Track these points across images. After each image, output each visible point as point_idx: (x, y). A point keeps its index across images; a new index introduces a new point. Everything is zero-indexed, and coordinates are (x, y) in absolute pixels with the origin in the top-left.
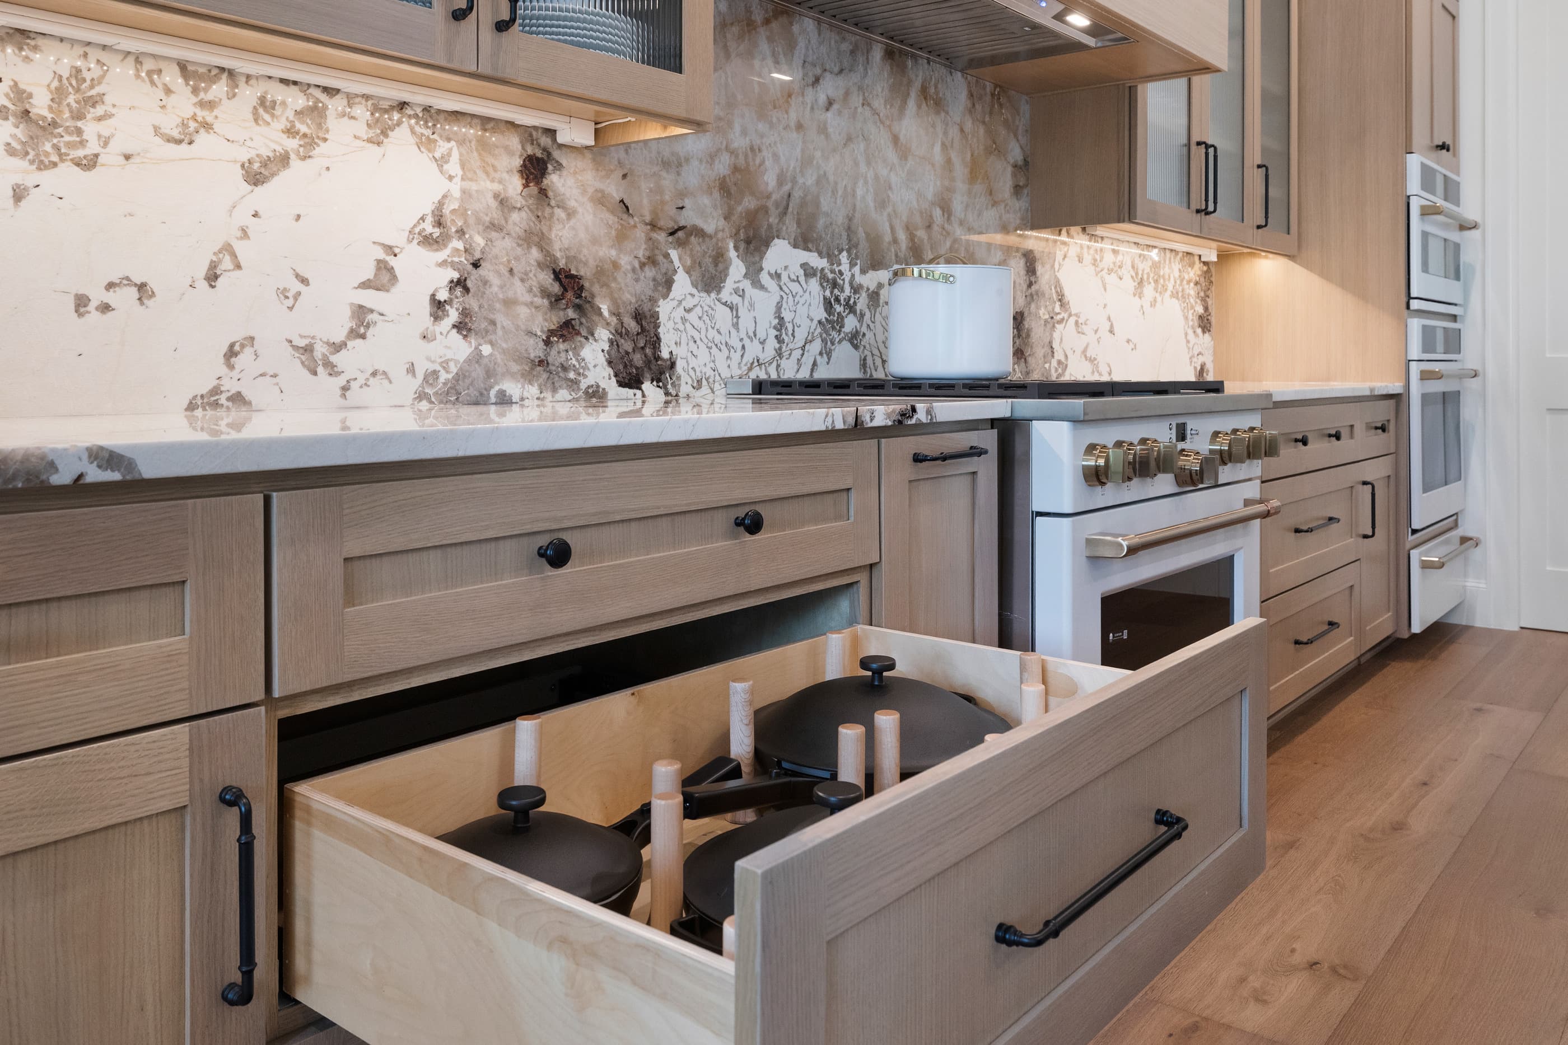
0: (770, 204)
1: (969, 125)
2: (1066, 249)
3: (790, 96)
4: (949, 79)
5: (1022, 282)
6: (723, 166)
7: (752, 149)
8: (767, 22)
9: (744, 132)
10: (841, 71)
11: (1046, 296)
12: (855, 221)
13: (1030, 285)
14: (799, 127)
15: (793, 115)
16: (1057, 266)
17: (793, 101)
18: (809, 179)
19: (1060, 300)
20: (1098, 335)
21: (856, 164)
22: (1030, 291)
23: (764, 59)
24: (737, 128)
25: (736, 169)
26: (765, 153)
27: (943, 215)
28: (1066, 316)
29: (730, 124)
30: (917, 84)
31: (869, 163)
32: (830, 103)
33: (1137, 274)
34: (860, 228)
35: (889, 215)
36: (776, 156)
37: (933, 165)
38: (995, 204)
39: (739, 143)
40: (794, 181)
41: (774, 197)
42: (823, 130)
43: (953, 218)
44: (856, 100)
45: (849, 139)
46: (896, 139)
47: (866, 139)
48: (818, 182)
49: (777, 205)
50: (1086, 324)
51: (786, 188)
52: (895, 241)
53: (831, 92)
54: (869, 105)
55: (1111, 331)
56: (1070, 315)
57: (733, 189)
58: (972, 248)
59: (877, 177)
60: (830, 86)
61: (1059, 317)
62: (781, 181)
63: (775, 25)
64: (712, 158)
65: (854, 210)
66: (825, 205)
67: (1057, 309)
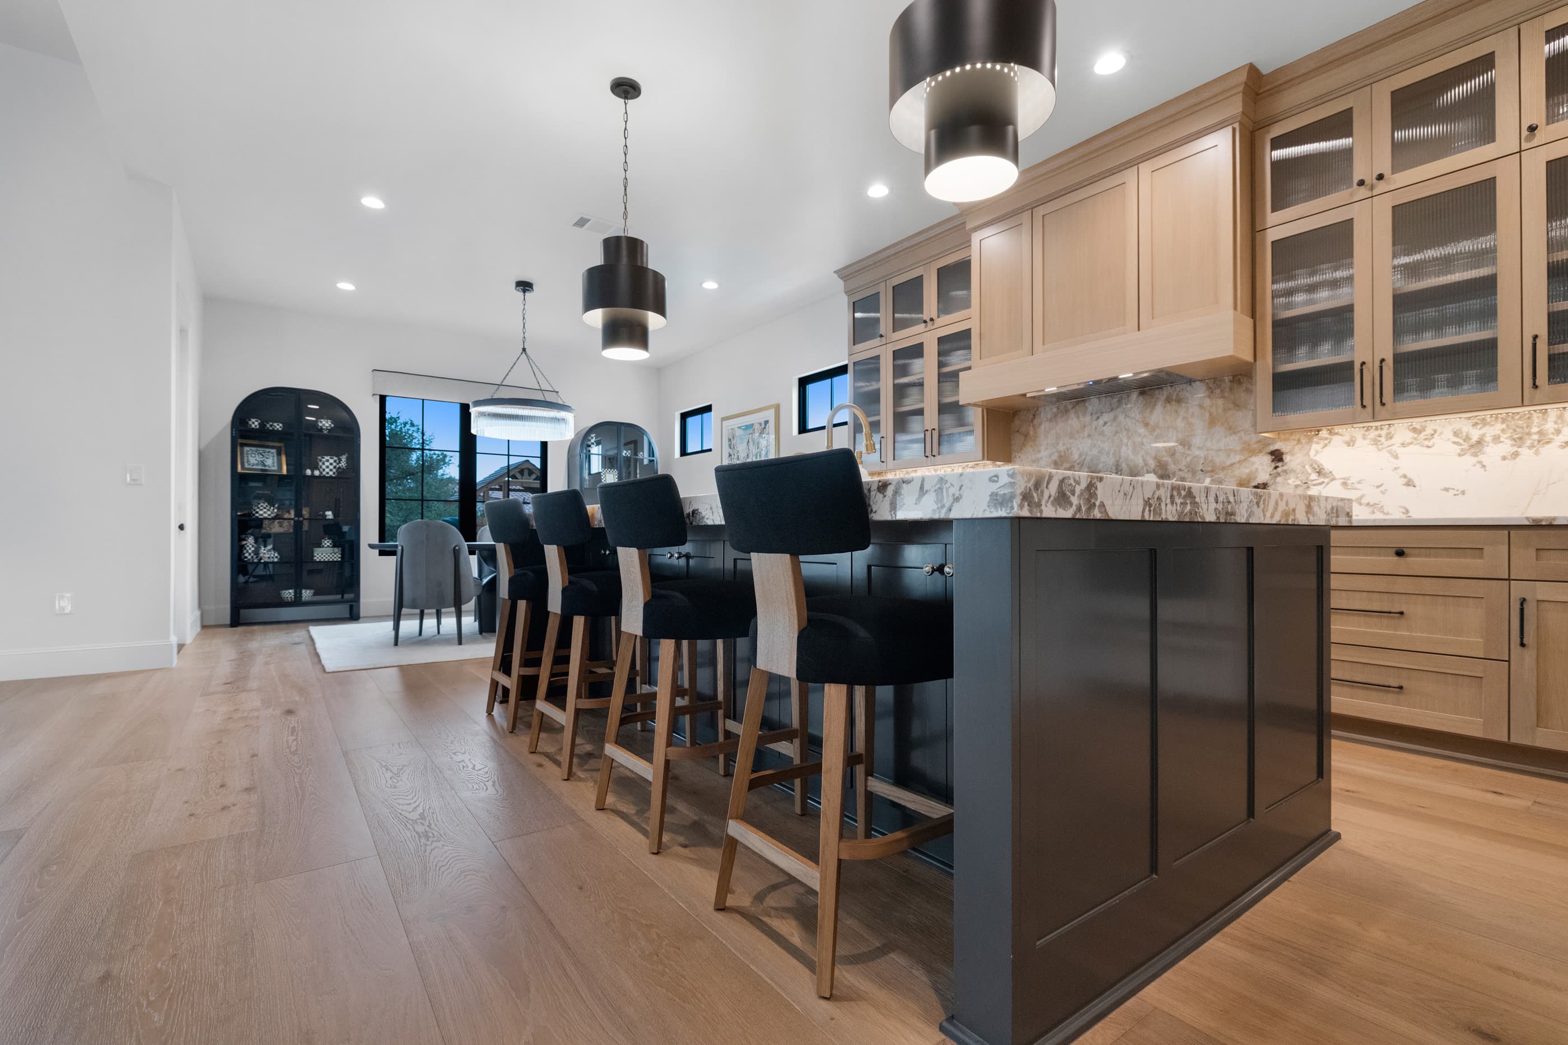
0: (1075, 464)
1: (1207, 402)
2: (1326, 442)
3: (1084, 427)
4: (1189, 388)
5: (1265, 467)
6: (1055, 457)
7: (1067, 449)
8: (1073, 407)
9: (1064, 445)
10: (1112, 410)
11: (1298, 471)
12: (1121, 461)
13: (1276, 468)
14: (1089, 436)
15: (1086, 434)
16: (1312, 453)
17: (1086, 429)
18: (1095, 452)
19: (1318, 472)
20: (1382, 488)
21: (1121, 440)
22: (1275, 471)
23: (1072, 419)
24: (1061, 444)
25: (1061, 456)
26: (1073, 449)
27: (1184, 447)
28: (1326, 480)
29: (1058, 444)
30: (1163, 398)
31: (1129, 438)
32: (1105, 423)
33: (1467, 438)
34: (1123, 464)
35: (1143, 456)
36: (1078, 449)
37: (1176, 428)
38: (1235, 433)
39: (1061, 448)
40: (1087, 455)
41: (1077, 461)
42: (1102, 433)
43: (1192, 448)
44: (1121, 418)
45: (1117, 432)
46: (1146, 425)
47: (1128, 430)
48: (1099, 452)
49: (1078, 464)
50: (1359, 482)
51: (1083, 457)
52: (1146, 465)
53: (1105, 420)
54: (1129, 417)
55: (1410, 483)
56: (1334, 479)
57: (1059, 463)
58: (1210, 458)
59: (1134, 443)
60: (1106, 417)
61: (1315, 482)
62: (1080, 456)
63: (1077, 407)
64: (1050, 456)
65: (1120, 458)
66: (1103, 458)
67: (1314, 476)
